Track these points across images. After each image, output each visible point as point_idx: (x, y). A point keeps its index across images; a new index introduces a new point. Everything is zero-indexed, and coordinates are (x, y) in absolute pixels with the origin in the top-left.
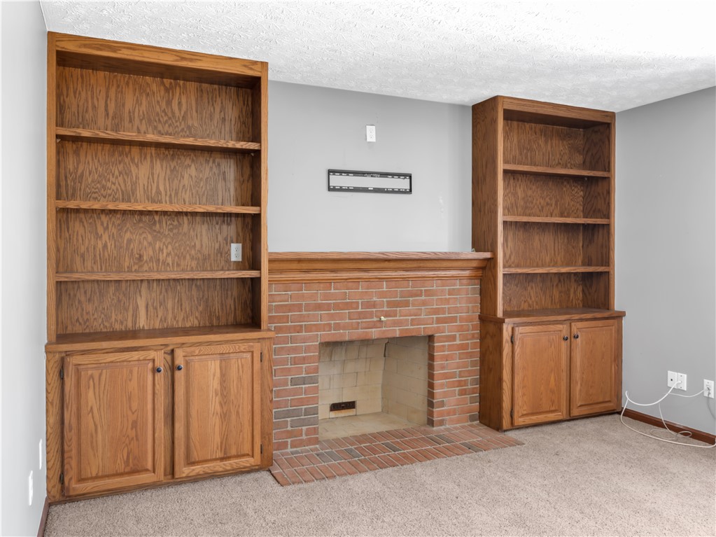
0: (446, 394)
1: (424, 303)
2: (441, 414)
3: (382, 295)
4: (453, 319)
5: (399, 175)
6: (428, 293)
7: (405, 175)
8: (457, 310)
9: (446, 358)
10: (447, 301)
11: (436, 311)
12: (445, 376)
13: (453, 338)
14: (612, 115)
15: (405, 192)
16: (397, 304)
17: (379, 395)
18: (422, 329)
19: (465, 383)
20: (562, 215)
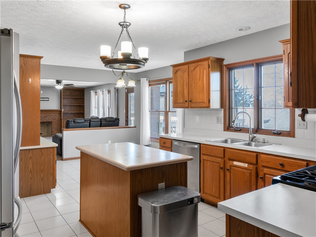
0: (54, 131)
1: (50, 117)
2: (53, 133)
3: (43, 116)
4: (56, 119)
5: (47, 98)
6: (51, 115)
7: (48, 98)
8: (56, 118)
9: (54, 125)
10: (54, 117)
11: (52, 118)
12: (54, 128)
13: (56, 122)
14: (84, 88)
15: (48, 100)
16: (45, 117)
17: (46, 132)
18: (50, 121)
19: (58, 129)
20: (78, 104)
